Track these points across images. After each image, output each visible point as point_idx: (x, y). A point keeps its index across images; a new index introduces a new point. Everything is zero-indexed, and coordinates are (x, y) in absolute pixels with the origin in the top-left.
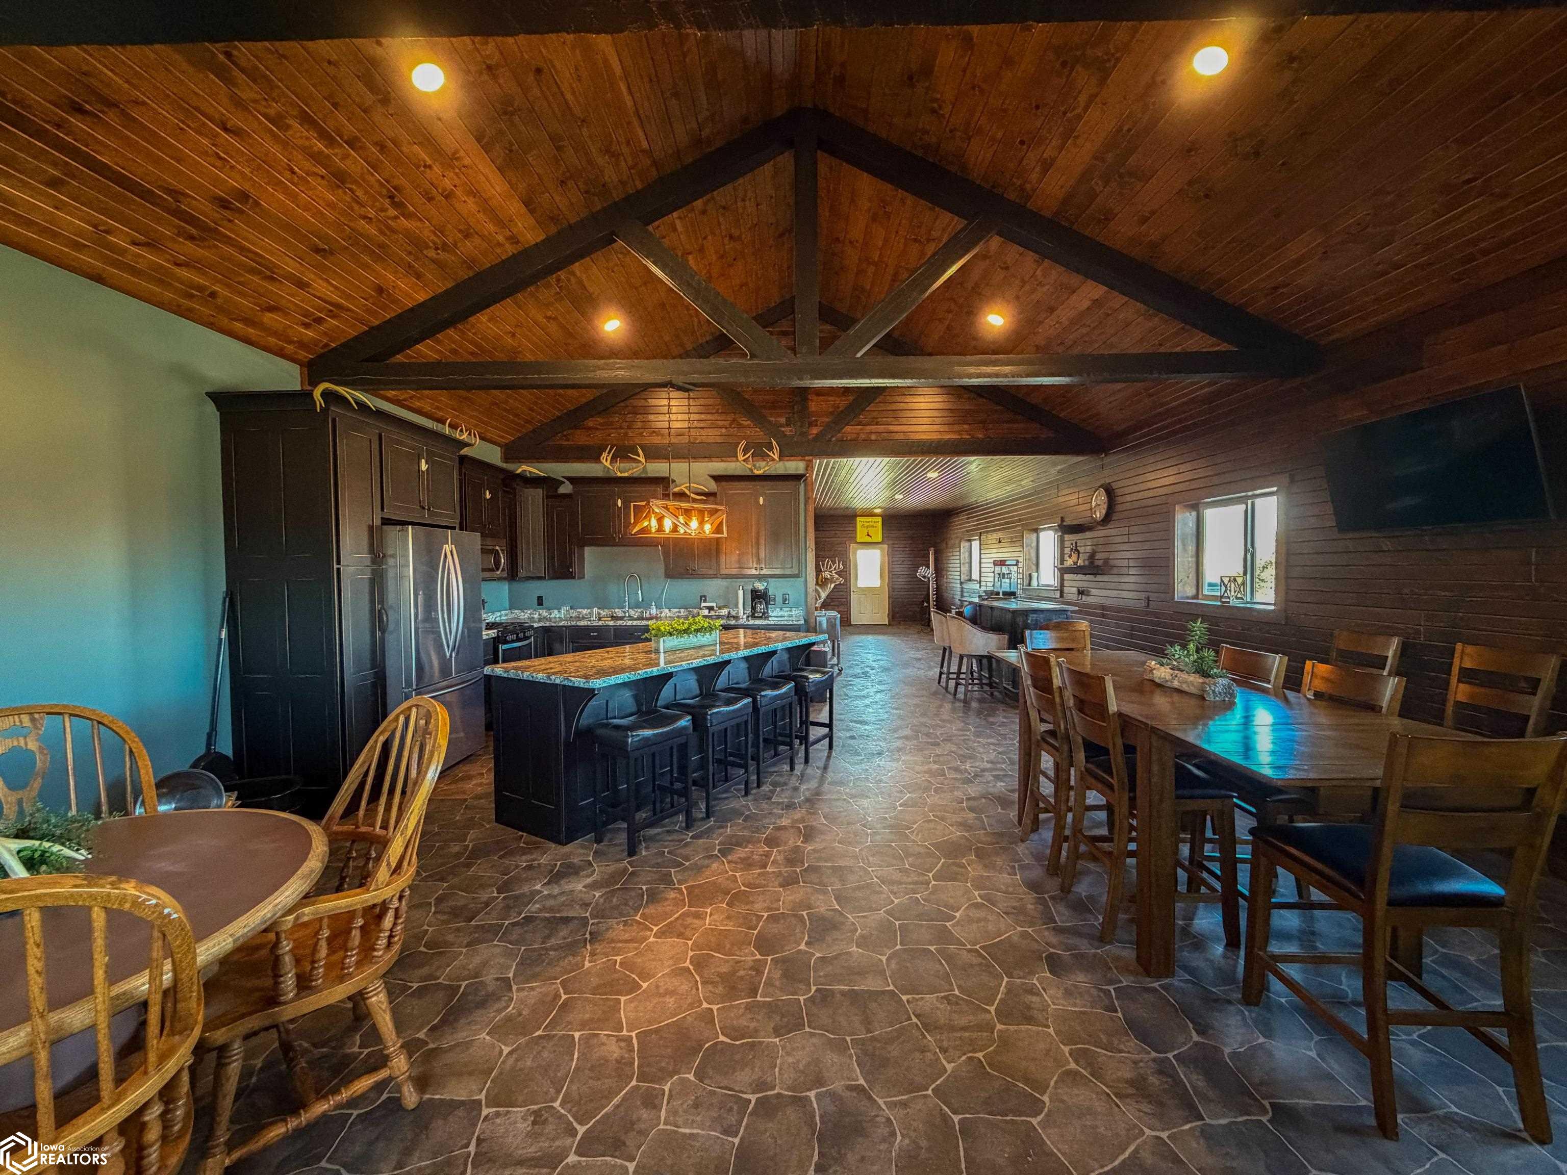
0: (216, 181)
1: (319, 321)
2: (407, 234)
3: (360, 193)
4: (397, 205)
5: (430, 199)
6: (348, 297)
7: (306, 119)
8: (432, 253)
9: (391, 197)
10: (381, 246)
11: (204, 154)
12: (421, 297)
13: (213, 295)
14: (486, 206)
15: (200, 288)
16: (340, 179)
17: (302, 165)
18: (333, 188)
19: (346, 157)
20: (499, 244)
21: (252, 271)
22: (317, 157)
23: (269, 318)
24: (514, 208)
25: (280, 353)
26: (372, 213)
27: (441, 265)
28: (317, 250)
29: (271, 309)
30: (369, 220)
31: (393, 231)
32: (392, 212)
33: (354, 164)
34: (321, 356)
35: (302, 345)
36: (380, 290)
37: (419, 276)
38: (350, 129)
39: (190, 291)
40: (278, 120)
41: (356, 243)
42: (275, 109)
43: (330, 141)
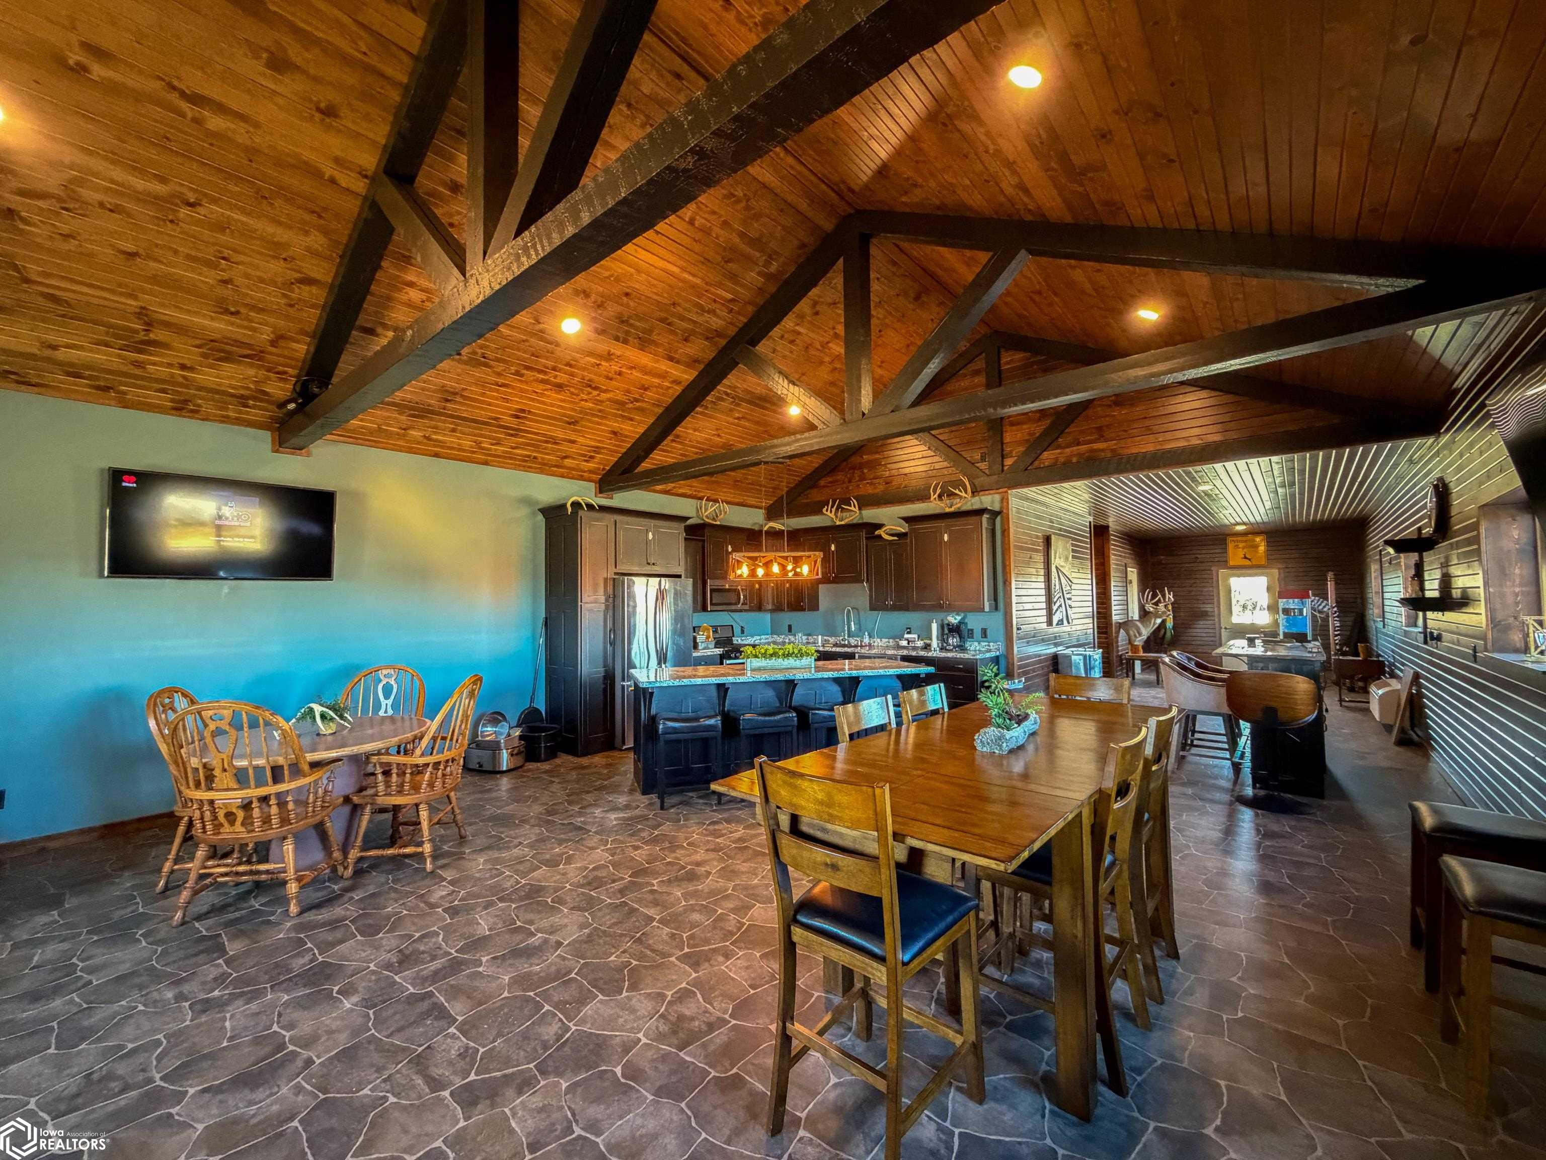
0: (509, 409)
1: (592, 457)
2: (610, 400)
3: (572, 390)
4: (596, 388)
5: (611, 379)
6: (599, 441)
7: (528, 368)
8: (631, 406)
9: (590, 386)
10: (600, 411)
11: (497, 399)
12: (641, 430)
13: (535, 458)
14: (645, 371)
15: (529, 456)
16: (560, 387)
17: (540, 388)
18: (558, 393)
19: (555, 377)
20: (669, 388)
21: (546, 442)
22: (543, 381)
23: (567, 462)
24: (664, 366)
25: (582, 478)
26: (585, 397)
27: (641, 410)
28: (570, 423)
29: (566, 457)
30: (586, 401)
31: (601, 402)
32: (595, 393)
33: (562, 378)
34: (604, 475)
35: (591, 472)
36: (615, 433)
37: (631, 419)
38: (550, 364)
39: (526, 459)
40: (517, 373)
41: (586, 414)
42: (513, 369)
43: (545, 373)
